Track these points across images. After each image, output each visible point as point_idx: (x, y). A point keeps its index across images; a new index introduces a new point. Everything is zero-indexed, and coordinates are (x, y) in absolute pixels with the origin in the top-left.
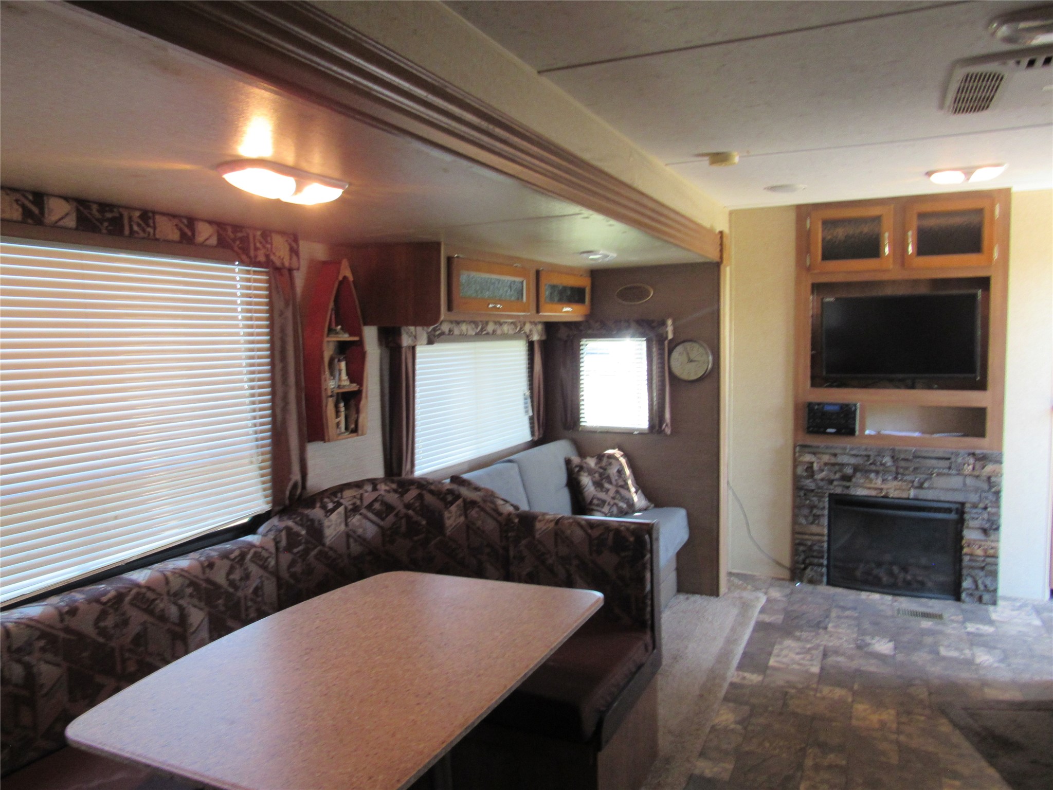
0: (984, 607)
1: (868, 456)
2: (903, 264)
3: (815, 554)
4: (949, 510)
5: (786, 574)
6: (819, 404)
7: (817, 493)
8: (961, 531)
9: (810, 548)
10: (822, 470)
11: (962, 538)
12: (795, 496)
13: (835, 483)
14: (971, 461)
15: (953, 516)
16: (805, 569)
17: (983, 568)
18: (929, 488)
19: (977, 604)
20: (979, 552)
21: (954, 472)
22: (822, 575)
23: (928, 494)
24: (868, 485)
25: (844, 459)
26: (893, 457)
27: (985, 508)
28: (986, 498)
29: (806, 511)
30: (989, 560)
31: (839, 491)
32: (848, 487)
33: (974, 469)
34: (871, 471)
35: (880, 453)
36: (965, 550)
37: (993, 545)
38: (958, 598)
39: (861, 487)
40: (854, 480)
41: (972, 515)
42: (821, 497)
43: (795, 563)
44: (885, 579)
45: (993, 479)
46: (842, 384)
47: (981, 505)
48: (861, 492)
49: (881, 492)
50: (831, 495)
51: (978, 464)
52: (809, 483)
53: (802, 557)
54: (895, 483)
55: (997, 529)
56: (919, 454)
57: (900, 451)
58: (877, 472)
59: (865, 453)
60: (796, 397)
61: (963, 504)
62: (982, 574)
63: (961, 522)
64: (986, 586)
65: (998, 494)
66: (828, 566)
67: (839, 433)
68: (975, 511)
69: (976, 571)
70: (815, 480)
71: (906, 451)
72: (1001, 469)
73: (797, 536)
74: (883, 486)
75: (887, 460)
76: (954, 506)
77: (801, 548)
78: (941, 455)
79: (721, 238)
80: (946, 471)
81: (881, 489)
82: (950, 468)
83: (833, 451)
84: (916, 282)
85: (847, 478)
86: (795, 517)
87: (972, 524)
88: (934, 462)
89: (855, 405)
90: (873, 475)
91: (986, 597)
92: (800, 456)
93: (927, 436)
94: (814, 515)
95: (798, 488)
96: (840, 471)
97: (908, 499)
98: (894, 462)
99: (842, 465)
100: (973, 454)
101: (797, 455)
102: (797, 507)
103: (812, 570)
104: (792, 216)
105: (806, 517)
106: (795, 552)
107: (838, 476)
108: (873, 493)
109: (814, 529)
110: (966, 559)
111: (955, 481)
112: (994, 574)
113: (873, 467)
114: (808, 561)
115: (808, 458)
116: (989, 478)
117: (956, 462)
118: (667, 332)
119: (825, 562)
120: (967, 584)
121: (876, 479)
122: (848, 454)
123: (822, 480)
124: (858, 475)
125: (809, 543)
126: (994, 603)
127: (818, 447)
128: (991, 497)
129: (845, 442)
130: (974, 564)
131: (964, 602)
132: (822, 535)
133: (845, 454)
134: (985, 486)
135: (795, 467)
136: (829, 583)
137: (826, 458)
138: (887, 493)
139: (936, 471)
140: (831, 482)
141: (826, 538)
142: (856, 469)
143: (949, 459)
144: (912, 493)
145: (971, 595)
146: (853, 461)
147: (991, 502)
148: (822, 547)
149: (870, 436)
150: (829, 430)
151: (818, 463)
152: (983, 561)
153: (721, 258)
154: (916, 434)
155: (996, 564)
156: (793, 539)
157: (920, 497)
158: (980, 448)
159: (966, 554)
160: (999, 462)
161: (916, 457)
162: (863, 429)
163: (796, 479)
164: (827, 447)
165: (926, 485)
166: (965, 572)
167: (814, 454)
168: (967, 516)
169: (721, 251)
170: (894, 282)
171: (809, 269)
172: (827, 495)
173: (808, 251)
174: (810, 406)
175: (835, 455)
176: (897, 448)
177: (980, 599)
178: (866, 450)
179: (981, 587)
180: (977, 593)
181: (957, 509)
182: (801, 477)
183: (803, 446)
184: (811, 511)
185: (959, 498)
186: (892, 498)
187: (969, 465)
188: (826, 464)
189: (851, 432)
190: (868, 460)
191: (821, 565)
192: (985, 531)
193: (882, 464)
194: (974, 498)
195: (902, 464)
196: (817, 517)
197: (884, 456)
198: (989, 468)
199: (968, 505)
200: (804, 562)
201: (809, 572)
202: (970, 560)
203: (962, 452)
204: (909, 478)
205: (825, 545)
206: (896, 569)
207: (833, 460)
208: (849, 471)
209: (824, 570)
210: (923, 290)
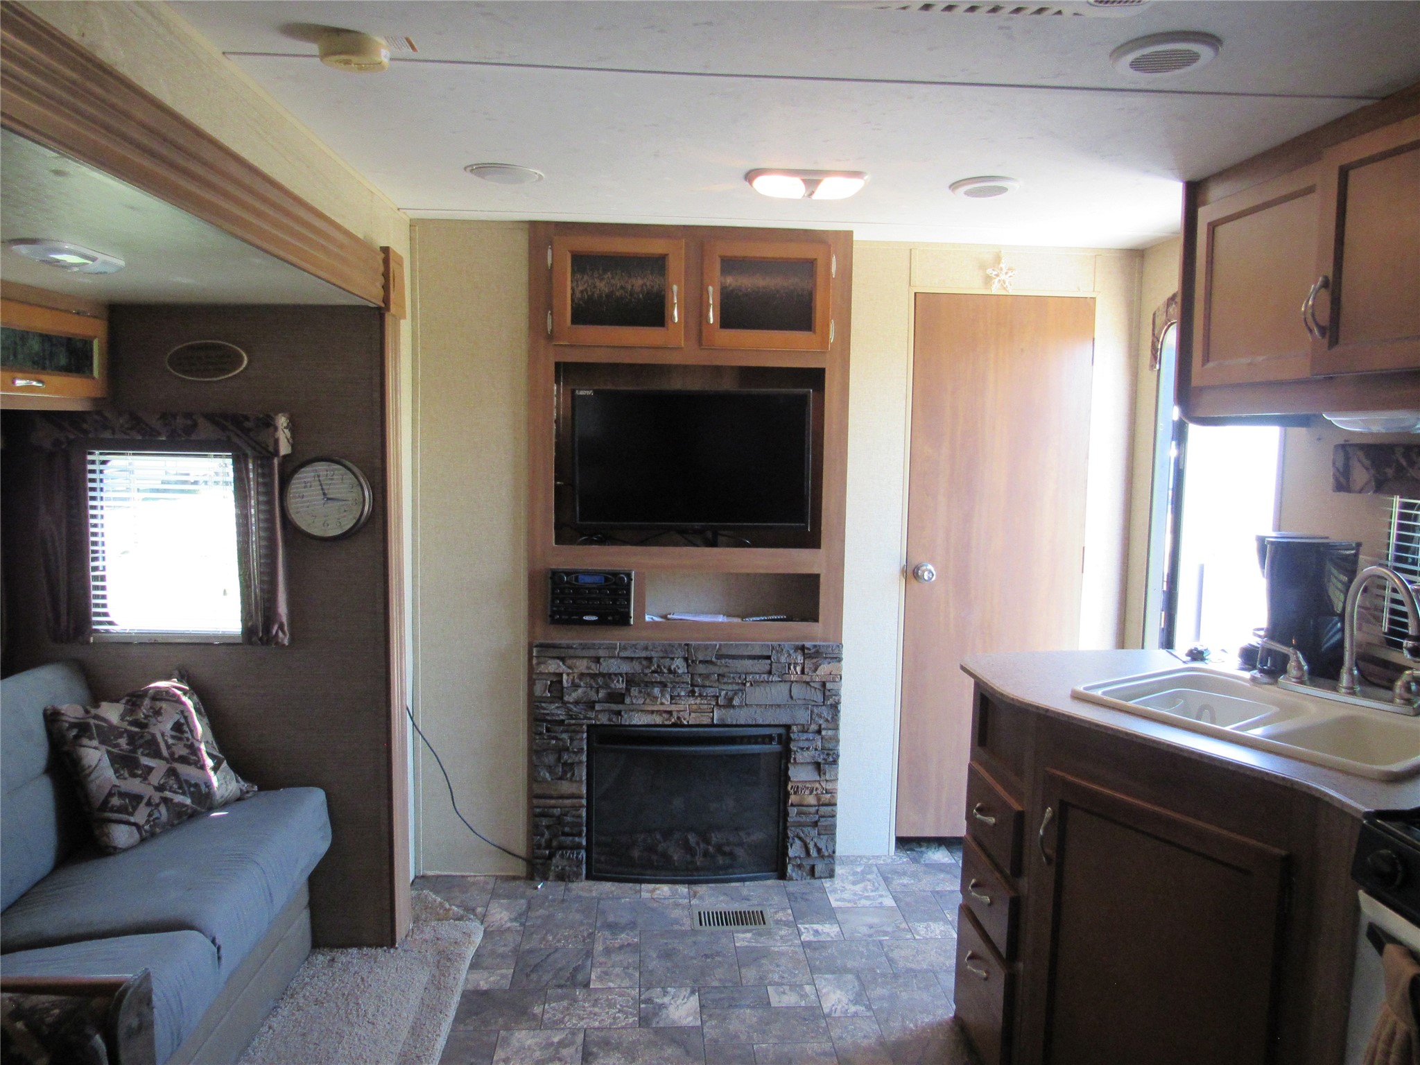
0: (816, 883)
1: (649, 659)
2: (700, 341)
3: (567, 829)
4: (768, 739)
5: (520, 868)
6: (568, 573)
7: (570, 725)
8: (787, 769)
9: (559, 820)
10: (575, 686)
11: (788, 779)
12: (533, 733)
13: (598, 707)
14: (800, 659)
15: (775, 747)
16: (551, 856)
17: (815, 824)
18: (740, 707)
19: (809, 880)
20: (811, 800)
21: (776, 678)
22: (579, 865)
23: (740, 716)
24: (650, 708)
25: (612, 666)
26: (686, 659)
27: (819, 732)
28: (820, 716)
29: (550, 759)
30: (823, 810)
31: (604, 719)
32: (619, 713)
33: (803, 672)
34: (654, 684)
35: (668, 653)
36: (793, 799)
37: (829, 786)
38: (782, 875)
39: (638, 711)
40: (628, 701)
41: (801, 744)
42: (574, 732)
43: (533, 846)
44: (677, 855)
45: (829, 686)
46: (606, 539)
47: (814, 727)
48: (639, 719)
49: (669, 719)
50: (589, 726)
51: (809, 664)
52: (555, 710)
53: (547, 835)
54: (692, 701)
55: (835, 762)
56: (724, 651)
57: (697, 648)
58: (663, 685)
59: (644, 654)
60: (531, 560)
61: (788, 727)
62: (814, 832)
63: (785, 756)
64: (819, 850)
65: (835, 707)
66: (588, 850)
67: (603, 622)
68: (805, 736)
69: (806, 829)
70: (564, 703)
71: (706, 647)
72: (840, 669)
73: (535, 801)
74: (673, 708)
75: (679, 665)
76: (774, 731)
77: (545, 822)
78: (757, 652)
79: (386, 261)
80: (766, 676)
81: (670, 713)
82: (770, 673)
83: (592, 653)
84: (717, 370)
85: (617, 698)
86: (533, 768)
87: (801, 757)
88: (748, 663)
89: (629, 575)
90: (657, 691)
91: (820, 867)
92: (539, 664)
93: (737, 620)
94: (565, 764)
95: (536, 718)
96: (607, 686)
97: (712, 725)
98: (688, 666)
99: (609, 676)
100: (803, 648)
101: (535, 661)
102: (535, 752)
103: (562, 856)
104: (521, 242)
105: (550, 769)
106: (534, 829)
107: (602, 694)
108: (658, 720)
109: (566, 787)
110: (793, 811)
111: (777, 692)
112: (830, 831)
113: (657, 677)
114: (555, 843)
115: (553, 666)
116: (824, 684)
117: (778, 662)
118: (276, 441)
119: (584, 843)
120: (795, 850)
121: (663, 695)
122: (619, 657)
123: (576, 703)
124: (634, 691)
125: (557, 812)
126: (831, 875)
127: (569, 647)
128: (826, 713)
129: (613, 637)
130: (803, 819)
131: (791, 879)
132: (580, 797)
133: (613, 657)
134: (820, 698)
135: (531, 683)
136: (589, 877)
137: (582, 666)
138: (679, 718)
139: (750, 678)
140: (591, 705)
141: (584, 802)
142: (631, 681)
143: (769, 657)
144: (717, 716)
145: (800, 866)
146: (625, 668)
147: (827, 720)
148: (580, 816)
149: (654, 624)
150: (586, 618)
151: (568, 674)
152: (817, 812)
153: (386, 300)
154: (721, 619)
155: (834, 816)
156: (531, 807)
157: (729, 721)
158: (813, 639)
159: (792, 805)
160: (839, 660)
161: (719, 657)
162: (640, 615)
163: (533, 703)
164: (584, 647)
165: (736, 702)
166: (790, 834)
167: (562, 659)
168: (793, 746)
169: (386, 288)
170: (685, 369)
171: (550, 337)
172: (585, 727)
173: (550, 306)
174: (555, 575)
175: (597, 660)
176: (693, 643)
177: (812, 872)
178: (646, 648)
179: (813, 853)
180: (807, 863)
181: (780, 736)
182: (542, 699)
183: (543, 646)
184: (559, 758)
185: (785, 720)
186: (689, 726)
187: (796, 664)
188: (582, 675)
189: (622, 619)
190: (649, 667)
191: (579, 847)
192: (818, 766)
193: (670, 671)
194: (802, 716)
195: (701, 669)
196: (570, 766)
197: (672, 659)
198: (824, 669)
199: (794, 728)
200: (548, 846)
201: (558, 862)
202: (799, 814)
203: (787, 645)
204: (710, 691)
205: (584, 813)
206: (692, 838)
207: (595, 669)
208: (620, 685)
209: (583, 853)
210: (728, 385)
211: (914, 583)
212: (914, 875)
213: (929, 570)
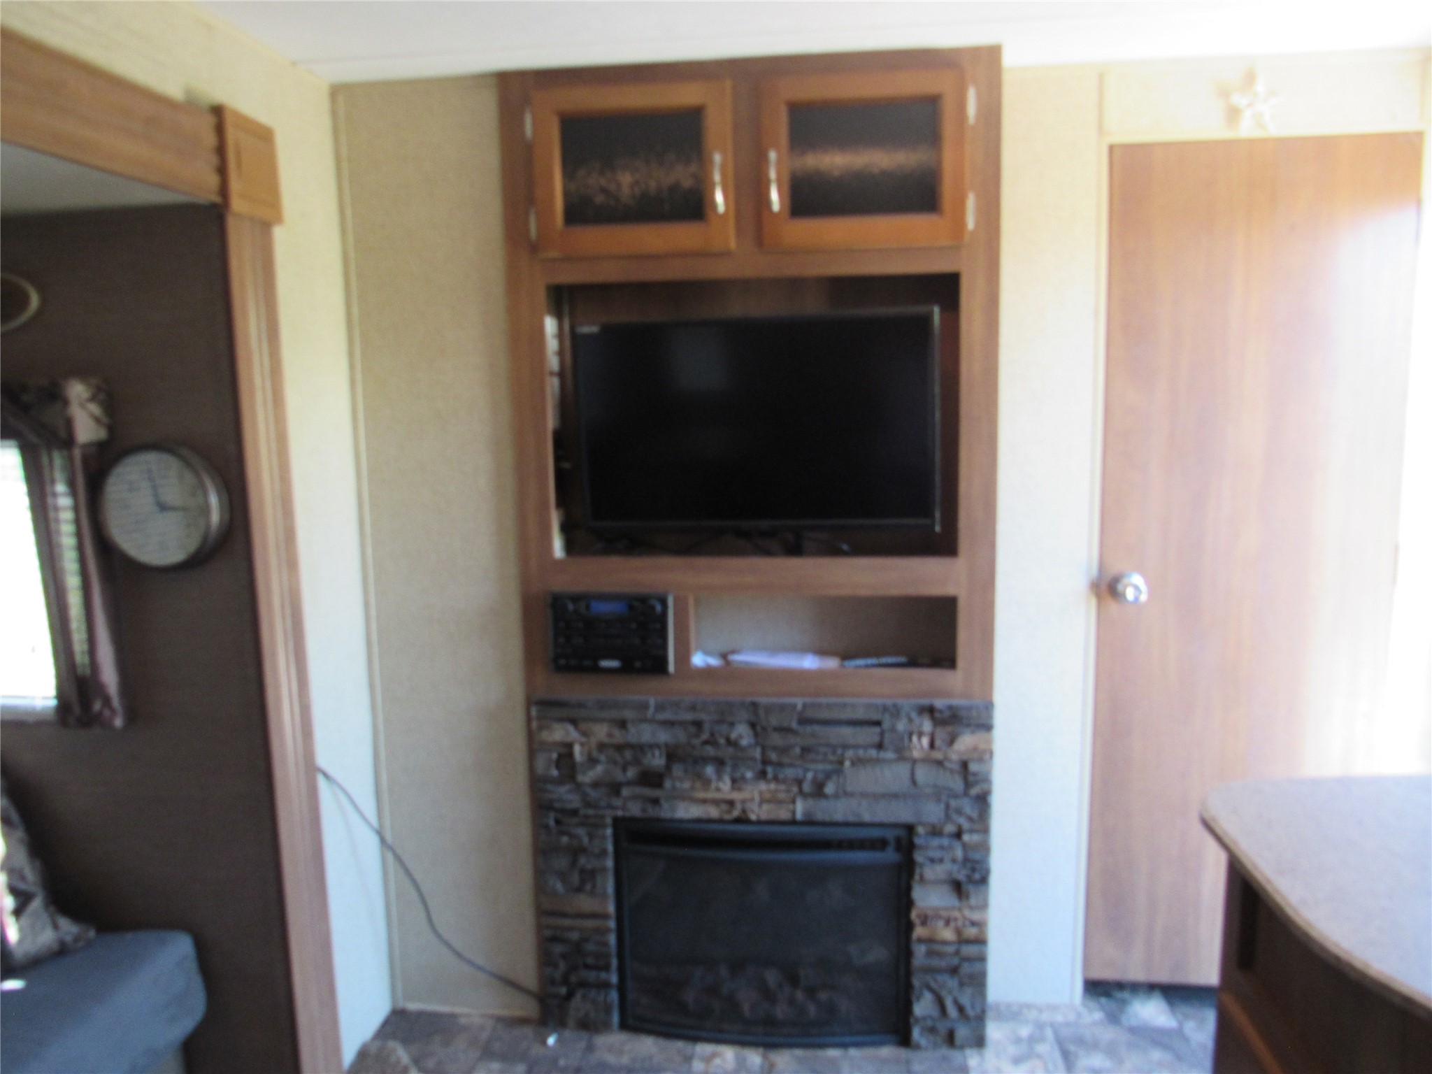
0: (955, 1055)
1: (698, 724)
2: (759, 240)
3: (590, 961)
4: (881, 844)
5: (529, 1008)
6: (576, 598)
7: (587, 817)
8: (909, 889)
9: (578, 947)
10: (592, 761)
11: (909, 904)
12: (538, 826)
13: (625, 792)
14: (927, 726)
15: (890, 856)
16: (570, 996)
17: (954, 971)
18: (836, 796)
19: (945, 1051)
20: (948, 934)
21: (890, 755)
22: (608, 1010)
23: (839, 810)
24: (701, 795)
25: (645, 733)
26: (753, 725)
27: (958, 835)
28: (959, 812)
29: (561, 862)
30: (969, 950)
31: (635, 810)
32: (656, 802)
33: (932, 745)
34: (705, 760)
35: (725, 712)
36: (919, 932)
37: (975, 916)
38: (905, 1040)
39: (683, 799)
40: (668, 784)
41: (931, 854)
42: (594, 826)
43: (546, 981)
44: (747, 999)
45: (973, 767)
46: (635, 545)
47: (950, 828)
48: (686, 811)
49: (729, 812)
50: (617, 822)
51: (941, 734)
52: (565, 795)
53: (562, 966)
54: (763, 786)
55: (984, 881)
56: (810, 714)
57: (769, 709)
58: (720, 763)
59: (689, 716)
60: (525, 579)
61: (910, 829)
62: (952, 983)
63: (905, 871)
64: (961, 1009)
65: (983, 801)
66: (622, 989)
67: (628, 669)
68: (936, 842)
69: (940, 978)
70: (579, 786)
71: (783, 708)
72: (989, 742)
73: (548, 920)
74: (736, 796)
75: (743, 733)
76: (890, 835)
77: (558, 949)
78: (860, 714)
79: (220, 129)
80: (873, 753)
81: (731, 803)
82: (880, 746)
83: (614, 714)
84: (795, 285)
85: (652, 779)
86: (540, 874)
87: (930, 872)
88: (847, 732)
89: (664, 602)
90: (710, 770)
91: (962, 1032)
92: (541, 728)
93: (832, 663)
94: (582, 871)
95: (541, 806)
96: (636, 761)
97: (793, 822)
98: (756, 735)
99: (640, 749)
100: (930, 711)
101: (534, 725)
102: (543, 851)
103: (584, 997)
105: (563, 876)
106: (545, 959)
107: (631, 773)
108: (713, 812)
109: (585, 903)
110: (919, 951)
111: (892, 776)
112: (978, 982)
113: (710, 751)
114: (573, 979)
115: (559, 733)
116: (965, 765)
117: (893, 730)
118: (69, 423)
119: (614, 979)
120: (923, 1007)
121: (720, 778)
122: (652, 721)
123: (596, 785)
124: (677, 770)
125: (575, 936)
126: (979, 1042)
127: (581, 705)
128: (969, 808)
129: (646, 691)
130: (936, 962)
131: (918, 1047)
132: (605, 916)
133: (645, 720)
134: (957, 784)
135: (532, 754)
136: (624, 1026)
137: (601, 732)
138: (744, 811)
139: (850, 753)
140: (615, 788)
141: (612, 924)
142: (672, 755)
143: (878, 723)
144: (800, 808)
145: (932, 1030)
146: (663, 736)
147: (970, 819)
148: (606, 944)
149: (708, 672)
150: (605, 663)
151: (582, 745)
152: (957, 953)
153: (224, 190)
154: (809, 662)
155: (982, 959)
156: (540, 927)
157: (819, 816)
158: (945, 695)
159: (920, 940)
160: (988, 727)
161: (804, 721)
162: (684, 657)
163: (537, 784)
164: (602, 705)
165: (830, 789)
166: (916, 982)
167: (574, 722)
168: (919, 857)
169: (222, 170)
170: (747, 286)
171: (534, 248)
172: (609, 821)
173: (530, 200)
174: (557, 603)
175: (622, 724)
176: (763, 700)
177: (950, 1039)
178: (693, 708)
179: (952, 1011)
180: (942, 1027)
181: (898, 840)
182: (547, 780)
183: (546, 704)
184: (574, 863)
185: (902, 813)
186: (759, 822)
187: (920, 734)
188: (602, 747)
189: (657, 666)
190: (697, 736)
191: (606, 985)
192: (958, 888)
193: (729, 742)
194: (932, 812)
195: (776, 739)
196: (589, 876)
197: (732, 724)
198: (966, 741)
199: (920, 830)
200: (565, 981)
201: (578, 1006)
202: (930, 954)
203: (905, 704)
204: (790, 773)
205: (612, 939)
206: (772, 977)
207: (619, 736)
208: (657, 761)
209: (614, 996)
210: (813, 306)
211: (1113, 606)
212: (1111, 1051)
213: (1136, 586)
